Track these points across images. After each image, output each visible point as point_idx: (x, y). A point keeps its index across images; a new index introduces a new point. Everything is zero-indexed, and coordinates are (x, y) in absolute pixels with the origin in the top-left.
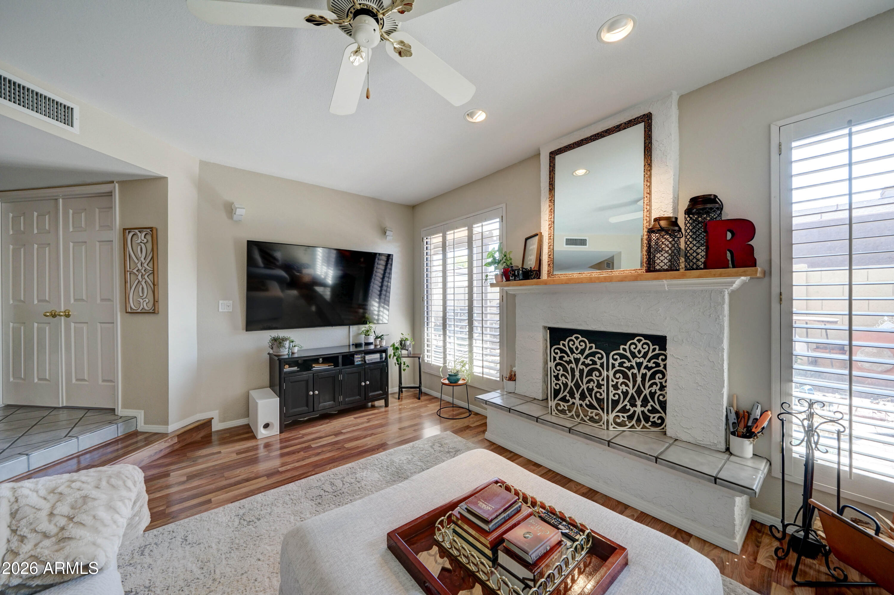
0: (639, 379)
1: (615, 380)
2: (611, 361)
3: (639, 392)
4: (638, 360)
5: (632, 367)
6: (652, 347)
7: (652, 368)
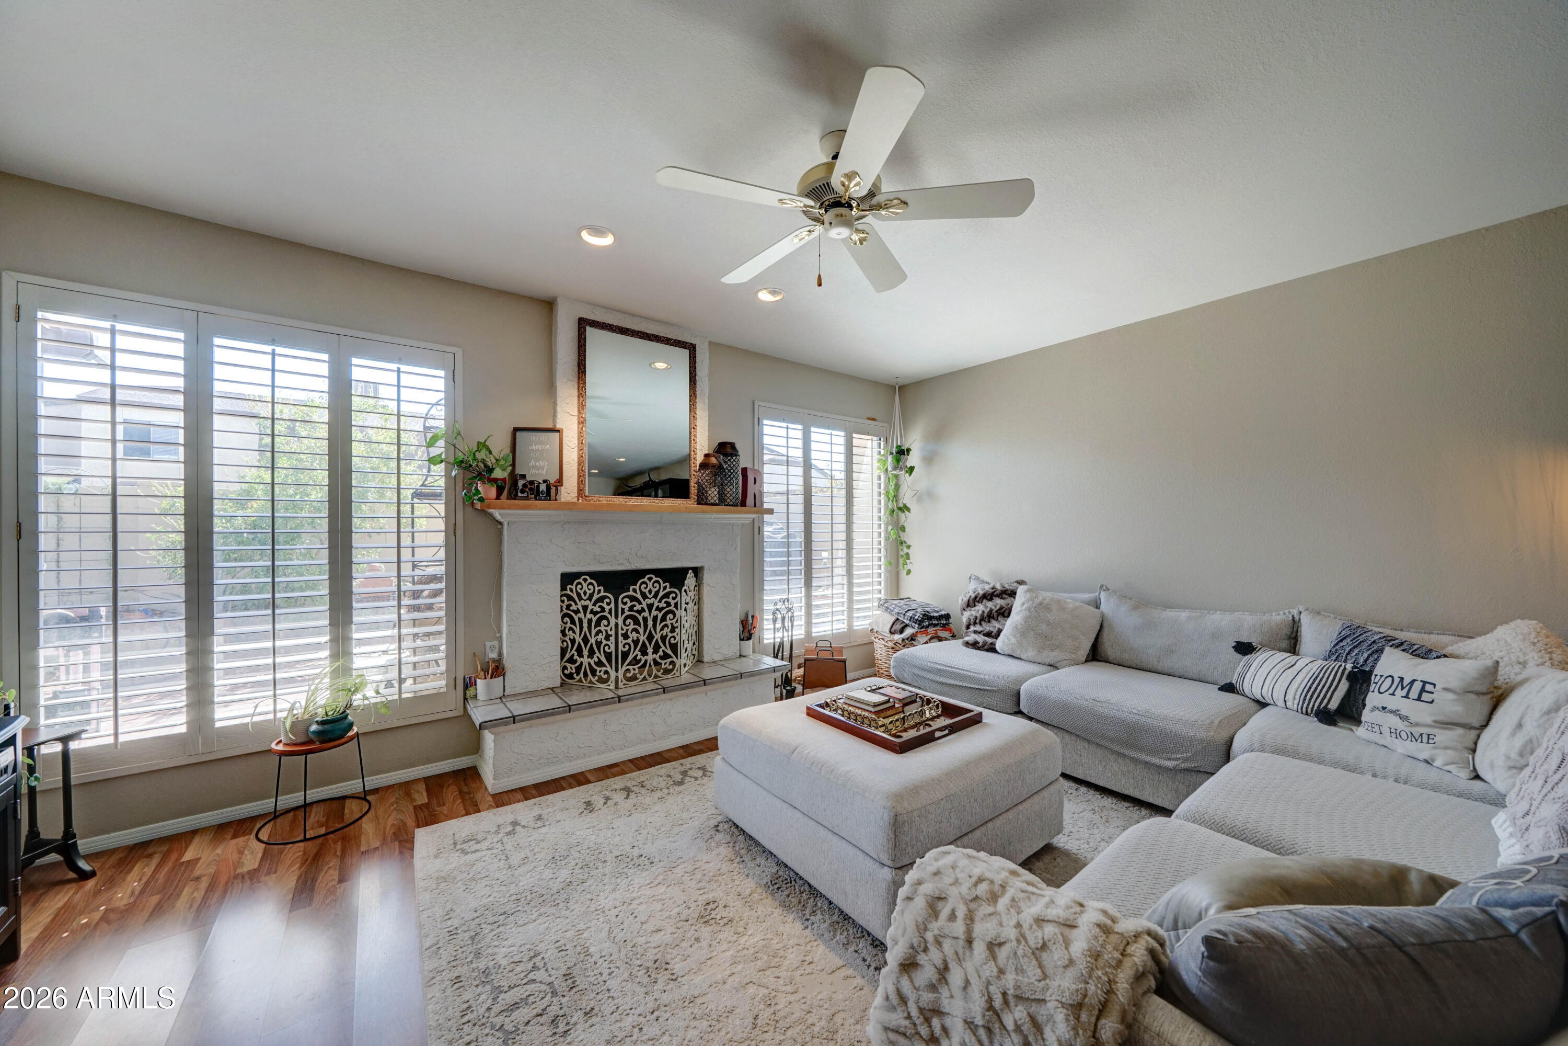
0: (650, 623)
1: (625, 628)
2: (620, 605)
3: (650, 637)
4: (649, 601)
5: (643, 610)
6: (663, 585)
7: (663, 608)
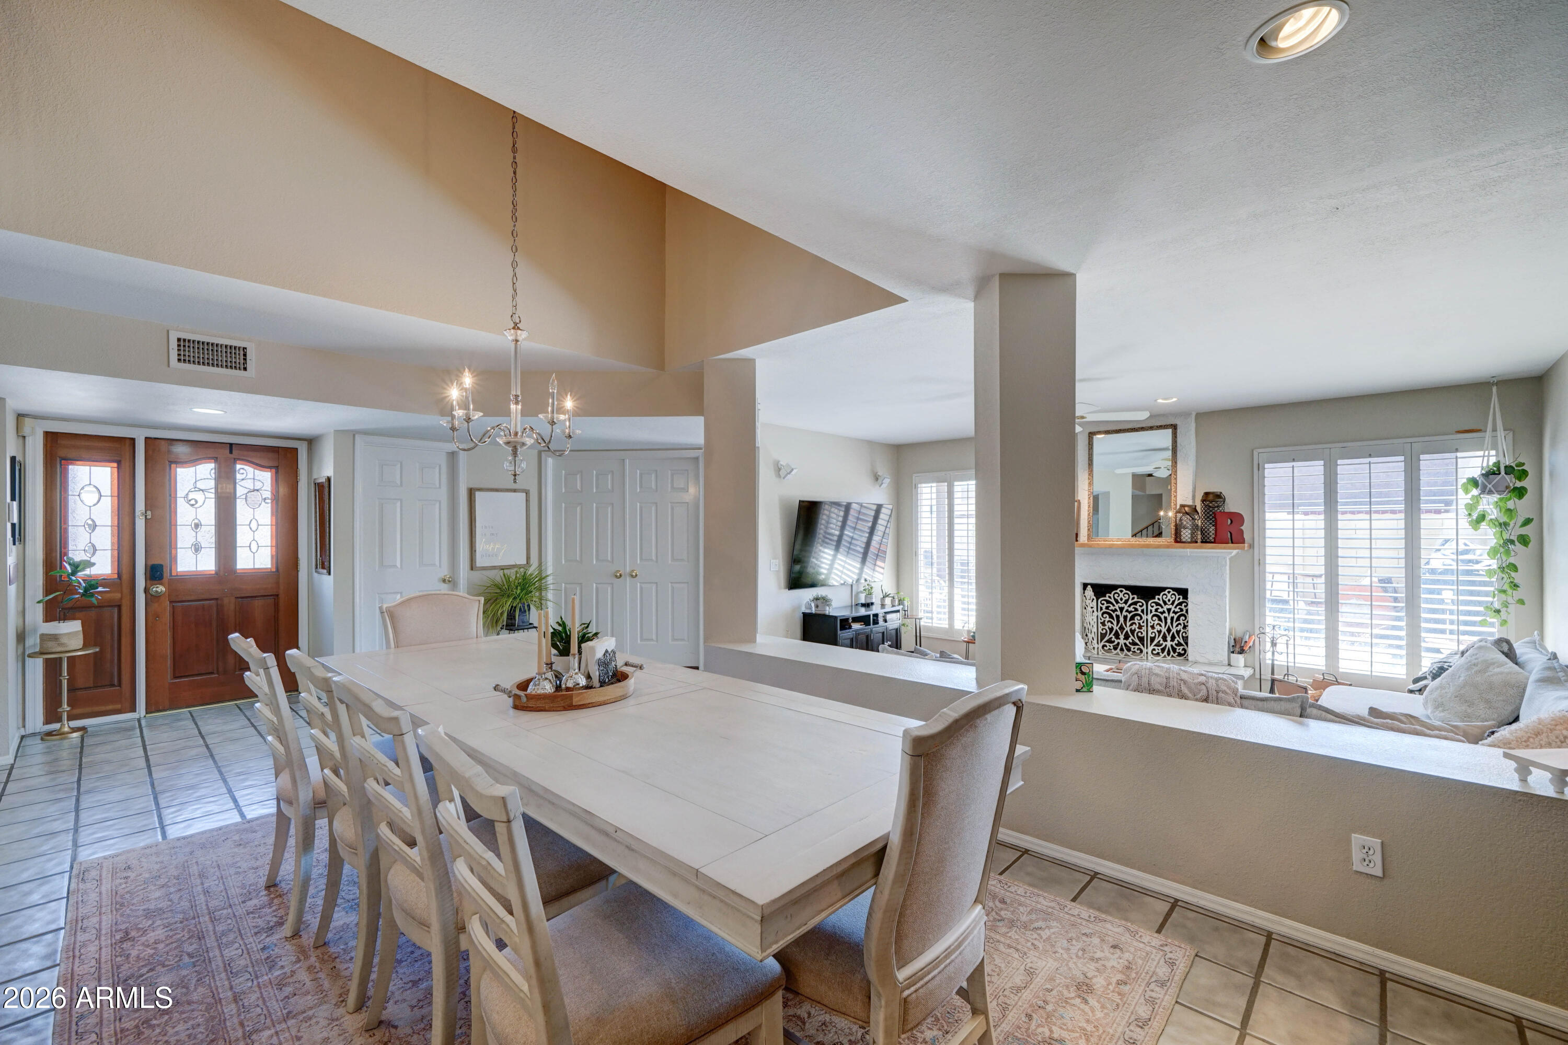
0: (1169, 621)
1: (1152, 622)
2: (1150, 608)
3: (1169, 630)
4: (1168, 607)
5: (1164, 612)
6: (1178, 597)
7: (1178, 612)
